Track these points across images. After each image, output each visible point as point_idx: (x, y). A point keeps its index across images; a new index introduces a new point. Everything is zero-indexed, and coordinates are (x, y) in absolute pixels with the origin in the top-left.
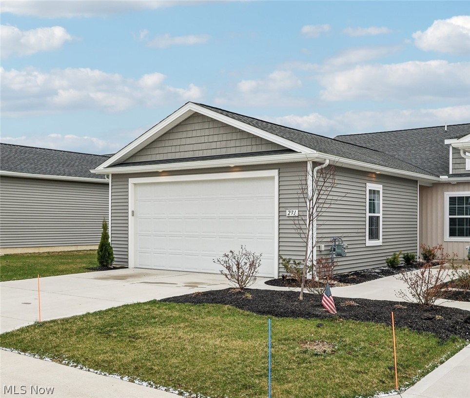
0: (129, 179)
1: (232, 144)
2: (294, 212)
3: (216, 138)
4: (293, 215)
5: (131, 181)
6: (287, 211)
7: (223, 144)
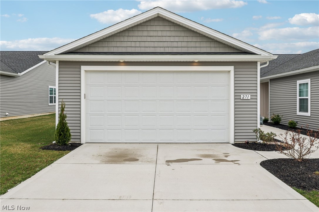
0: (82, 66)
1: (193, 44)
2: (247, 96)
3: (177, 39)
4: (247, 98)
5: (84, 68)
6: (242, 95)
7: (184, 44)
